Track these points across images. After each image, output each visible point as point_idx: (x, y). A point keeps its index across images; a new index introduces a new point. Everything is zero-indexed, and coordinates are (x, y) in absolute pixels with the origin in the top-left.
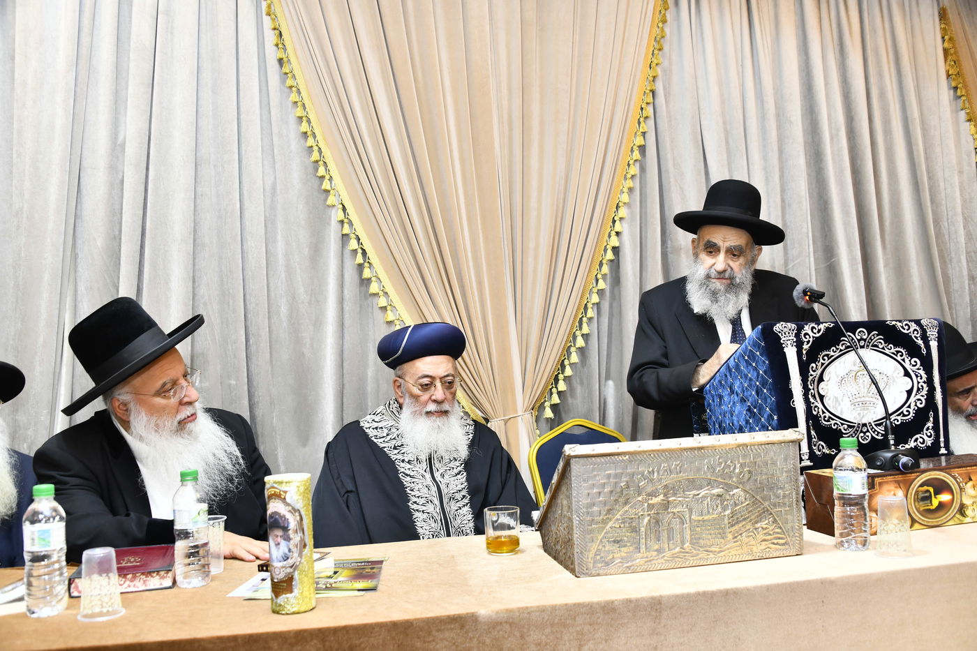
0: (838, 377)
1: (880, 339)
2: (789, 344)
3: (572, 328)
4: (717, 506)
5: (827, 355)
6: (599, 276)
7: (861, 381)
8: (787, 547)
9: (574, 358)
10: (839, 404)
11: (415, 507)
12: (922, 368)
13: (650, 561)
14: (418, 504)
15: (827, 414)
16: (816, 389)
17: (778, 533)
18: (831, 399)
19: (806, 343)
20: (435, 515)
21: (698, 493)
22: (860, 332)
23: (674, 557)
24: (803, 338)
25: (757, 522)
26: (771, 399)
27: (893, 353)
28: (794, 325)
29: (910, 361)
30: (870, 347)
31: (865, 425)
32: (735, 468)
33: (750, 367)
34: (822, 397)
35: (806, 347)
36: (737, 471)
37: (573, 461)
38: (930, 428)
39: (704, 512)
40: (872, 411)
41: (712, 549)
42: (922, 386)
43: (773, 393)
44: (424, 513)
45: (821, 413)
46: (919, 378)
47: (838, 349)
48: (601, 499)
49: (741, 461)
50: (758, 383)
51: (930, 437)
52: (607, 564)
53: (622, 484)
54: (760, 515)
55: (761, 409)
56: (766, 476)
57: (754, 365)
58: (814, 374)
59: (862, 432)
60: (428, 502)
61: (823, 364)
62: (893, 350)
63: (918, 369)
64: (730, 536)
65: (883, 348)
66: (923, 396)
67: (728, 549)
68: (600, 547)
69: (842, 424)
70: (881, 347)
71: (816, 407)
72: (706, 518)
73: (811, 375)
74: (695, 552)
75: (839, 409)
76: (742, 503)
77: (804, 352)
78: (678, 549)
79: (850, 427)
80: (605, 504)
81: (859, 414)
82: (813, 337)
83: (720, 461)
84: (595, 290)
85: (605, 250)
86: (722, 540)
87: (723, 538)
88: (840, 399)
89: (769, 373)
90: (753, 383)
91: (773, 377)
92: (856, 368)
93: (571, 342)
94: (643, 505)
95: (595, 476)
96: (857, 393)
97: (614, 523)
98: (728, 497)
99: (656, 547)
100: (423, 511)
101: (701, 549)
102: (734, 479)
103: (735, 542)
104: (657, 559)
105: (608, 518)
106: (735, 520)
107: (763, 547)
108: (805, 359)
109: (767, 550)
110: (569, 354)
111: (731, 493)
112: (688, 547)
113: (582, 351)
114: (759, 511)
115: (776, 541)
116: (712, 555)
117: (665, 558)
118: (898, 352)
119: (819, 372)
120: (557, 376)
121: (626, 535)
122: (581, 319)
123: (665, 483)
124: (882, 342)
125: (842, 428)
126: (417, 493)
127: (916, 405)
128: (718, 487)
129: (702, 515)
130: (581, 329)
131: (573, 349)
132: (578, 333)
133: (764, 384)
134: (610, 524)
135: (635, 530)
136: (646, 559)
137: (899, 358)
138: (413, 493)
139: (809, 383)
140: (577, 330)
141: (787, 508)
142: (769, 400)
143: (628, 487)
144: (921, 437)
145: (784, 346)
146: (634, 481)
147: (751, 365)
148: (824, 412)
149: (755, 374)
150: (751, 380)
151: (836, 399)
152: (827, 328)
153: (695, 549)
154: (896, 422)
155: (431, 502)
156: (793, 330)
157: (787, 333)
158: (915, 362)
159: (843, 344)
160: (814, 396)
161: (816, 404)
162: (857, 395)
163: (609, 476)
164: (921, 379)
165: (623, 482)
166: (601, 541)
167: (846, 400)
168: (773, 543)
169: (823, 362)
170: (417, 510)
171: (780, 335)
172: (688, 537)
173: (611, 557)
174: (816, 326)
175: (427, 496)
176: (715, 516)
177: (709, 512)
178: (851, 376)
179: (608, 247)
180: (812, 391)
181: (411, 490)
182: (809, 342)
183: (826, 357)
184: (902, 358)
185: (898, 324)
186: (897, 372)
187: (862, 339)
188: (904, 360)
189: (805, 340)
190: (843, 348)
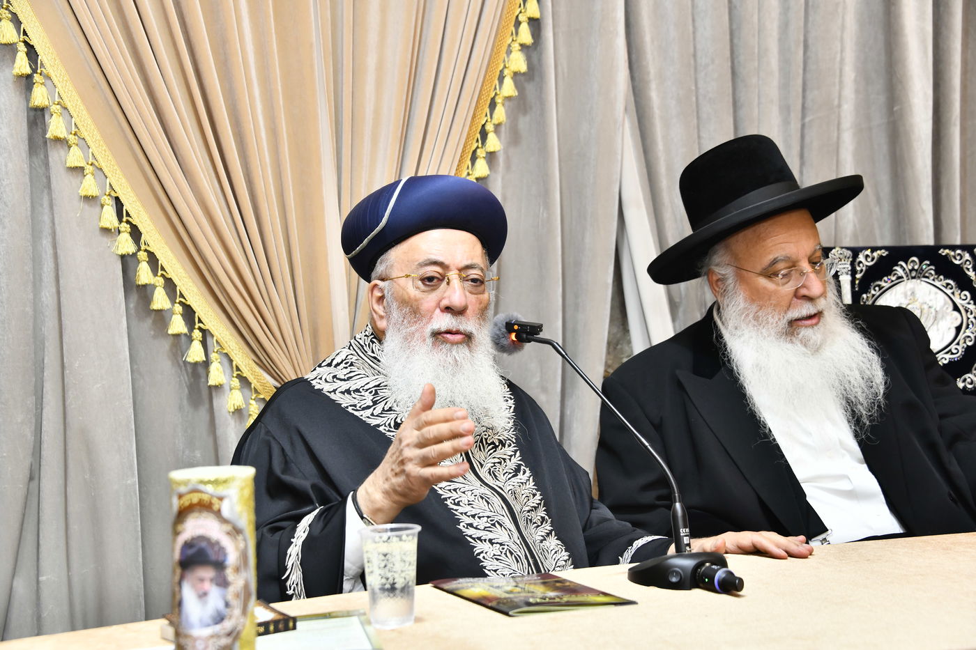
1: (932, 269)
11: (471, 531)
12: (972, 302)
14: (476, 528)
20: (514, 547)
22: (912, 261)
42: (972, 322)
44: (492, 544)
60: (494, 525)
63: (968, 304)
100: (491, 541)
118: (948, 284)
124: (933, 272)
126: (468, 509)
138: (461, 509)
155: (501, 525)
164: (971, 314)
170: (479, 539)
175: (490, 514)
181: (455, 504)
182: (861, 271)
183: (877, 288)
184: (951, 291)
185: (952, 253)
186: (947, 306)
187: (913, 269)
188: (953, 293)
189: (858, 269)
190: (894, 278)
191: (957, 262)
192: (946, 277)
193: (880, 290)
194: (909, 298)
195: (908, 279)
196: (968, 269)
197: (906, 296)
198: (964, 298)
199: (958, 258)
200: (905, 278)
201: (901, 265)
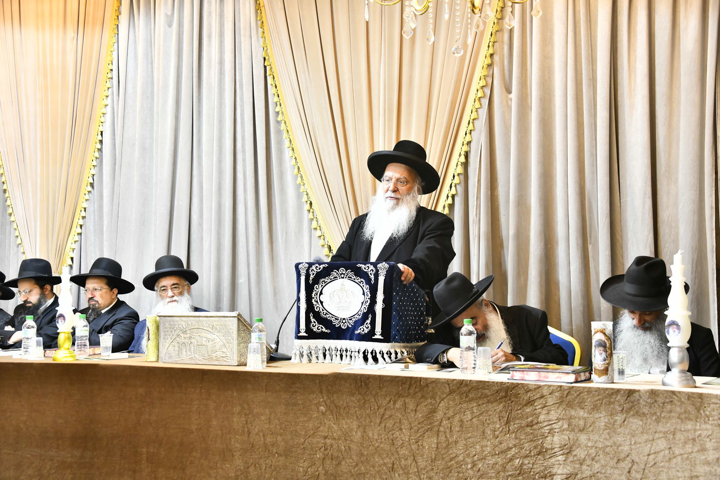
7: (342, 295)
27: (359, 282)
29: (366, 287)
30: (347, 278)
31: (344, 319)
46: (367, 296)
59: (342, 322)
62: (359, 280)
63: (368, 291)
69: (332, 317)
70: (353, 278)
82: (316, 272)
125: (332, 319)
137: (361, 285)
148: (323, 310)
154: (356, 319)
190: (332, 278)
201: (335, 272)
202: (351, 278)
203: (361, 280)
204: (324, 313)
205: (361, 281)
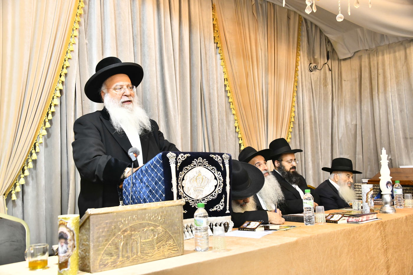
0: (190, 178)
1: (207, 162)
2: (172, 163)
3: (30, 149)
4: (151, 235)
5: (186, 169)
6: (47, 120)
7: (198, 180)
8: (178, 252)
9: (31, 165)
10: (189, 190)
12: (222, 176)
13: (124, 262)
15: (184, 195)
16: (181, 184)
17: (174, 246)
18: (187, 188)
19: (179, 163)
21: (144, 229)
22: (199, 159)
23: (133, 260)
24: (178, 160)
25: (167, 241)
26: (163, 187)
27: (211, 169)
28: (175, 155)
29: (217, 173)
30: (203, 166)
31: (198, 200)
32: (158, 218)
33: (153, 171)
34: (183, 187)
35: (179, 164)
36: (159, 218)
37: (91, 217)
38: (223, 202)
39: (146, 238)
40: (201, 194)
41: (149, 255)
42: (221, 184)
43: (164, 184)
45: (182, 194)
46: (220, 180)
47: (190, 166)
48: (103, 234)
49: (161, 214)
50: (156, 179)
51: (222, 206)
52: (105, 265)
53: (113, 227)
54: (168, 238)
55: (157, 192)
56: (170, 221)
57: (156, 170)
58: (181, 177)
59: (197, 203)
61: (184, 172)
63: (220, 176)
64: (156, 248)
65: (207, 167)
66: (221, 188)
67: (155, 254)
68: (102, 258)
69: (190, 199)
70: (207, 166)
71: (180, 191)
72: (147, 240)
73: (180, 177)
74: (142, 256)
75: (189, 192)
76: (161, 233)
77: (178, 167)
78: (135, 256)
79: (193, 201)
80: (105, 236)
81: (196, 195)
82: (182, 160)
83: (153, 214)
84: (44, 128)
85: (51, 106)
86: (153, 250)
87: (153, 249)
88: (190, 188)
89: (162, 175)
90: (154, 179)
91: (164, 177)
92: (197, 175)
93: (29, 156)
94: (121, 236)
95: (101, 223)
96: (196, 186)
97: (109, 246)
98: (156, 230)
99: (126, 256)
101: (145, 255)
102: (158, 222)
103: (158, 251)
104: (126, 261)
105: (106, 244)
106: (159, 240)
107: (169, 252)
108: (178, 170)
109: (170, 253)
110: (28, 163)
111: (157, 229)
112: (140, 254)
113: (35, 162)
114: (167, 236)
115: (173, 249)
116: (149, 258)
117: (130, 261)
119: (183, 176)
120: (20, 176)
121: (113, 251)
122: (35, 143)
123: (130, 225)
125: (189, 201)
127: (218, 192)
128: (152, 226)
129: (145, 239)
130: (35, 149)
131: (30, 160)
132: (33, 151)
133: (160, 179)
134: (107, 246)
135: (117, 248)
136: (122, 262)
137: (213, 171)
139: (179, 181)
140: (33, 150)
141: (178, 234)
142: (161, 187)
143: (115, 228)
144: (219, 206)
145: (170, 163)
146: (117, 225)
147: (154, 170)
148: (183, 194)
149: (156, 175)
150: (153, 177)
151: (188, 188)
152: (188, 157)
153: (142, 255)
154: (210, 199)
156: (175, 157)
157: (172, 158)
158: (219, 173)
159: (193, 164)
160: (180, 186)
161: (181, 190)
162: (196, 187)
163: (107, 223)
164: (221, 181)
165: (113, 226)
166: (103, 255)
167: (192, 189)
168: (173, 250)
169: (185, 171)
171: (169, 158)
172: (139, 250)
173: (107, 262)
174: (183, 155)
176: (151, 239)
177: (148, 238)
178: (195, 178)
179: (52, 104)
180: (179, 184)
182: (180, 162)
183: (186, 170)
184: (214, 171)
185: (214, 156)
186: (212, 177)
187: (200, 162)
188: (215, 172)
189: (179, 161)
190: (193, 166)
191: (216, 160)
192: (212, 166)
193: (187, 170)
194: (198, 174)
195: (198, 166)
196: (220, 163)
197: (197, 173)
198: (219, 174)
199: (217, 158)
200: (197, 166)
201: (196, 161)
202: (205, 166)
203: (213, 167)
204: (183, 196)
205: (213, 169)
